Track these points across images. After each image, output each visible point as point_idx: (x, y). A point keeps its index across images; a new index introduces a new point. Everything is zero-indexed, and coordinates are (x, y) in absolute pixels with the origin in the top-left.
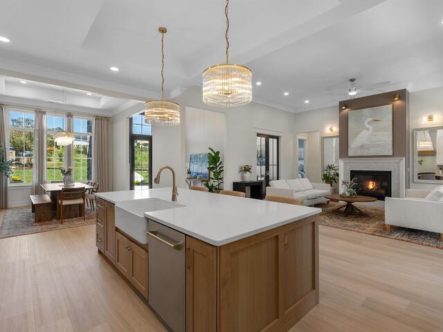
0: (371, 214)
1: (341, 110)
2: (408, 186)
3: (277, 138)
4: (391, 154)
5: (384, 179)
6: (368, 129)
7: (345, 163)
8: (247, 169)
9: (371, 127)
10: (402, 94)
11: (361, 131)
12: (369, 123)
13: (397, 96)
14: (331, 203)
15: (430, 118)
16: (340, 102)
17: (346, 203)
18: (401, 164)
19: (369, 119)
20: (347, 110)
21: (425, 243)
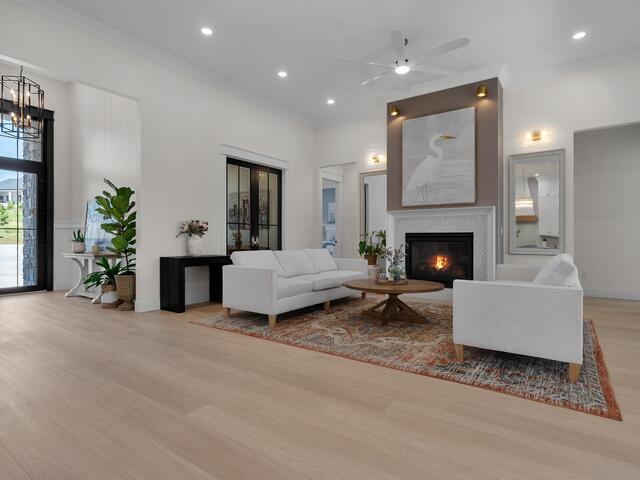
0: (435, 315)
1: (390, 118)
2: (500, 260)
3: (279, 172)
4: (473, 200)
5: (460, 246)
6: (435, 155)
7: (396, 220)
8: (195, 229)
9: (439, 151)
10: (491, 87)
11: (423, 159)
12: (437, 142)
13: (484, 89)
14: (369, 296)
15: (536, 136)
16: (388, 104)
17: (387, 297)
18: (489, 220)
19: (437, 136)
20: (401, 118)
21: (537, 392)
